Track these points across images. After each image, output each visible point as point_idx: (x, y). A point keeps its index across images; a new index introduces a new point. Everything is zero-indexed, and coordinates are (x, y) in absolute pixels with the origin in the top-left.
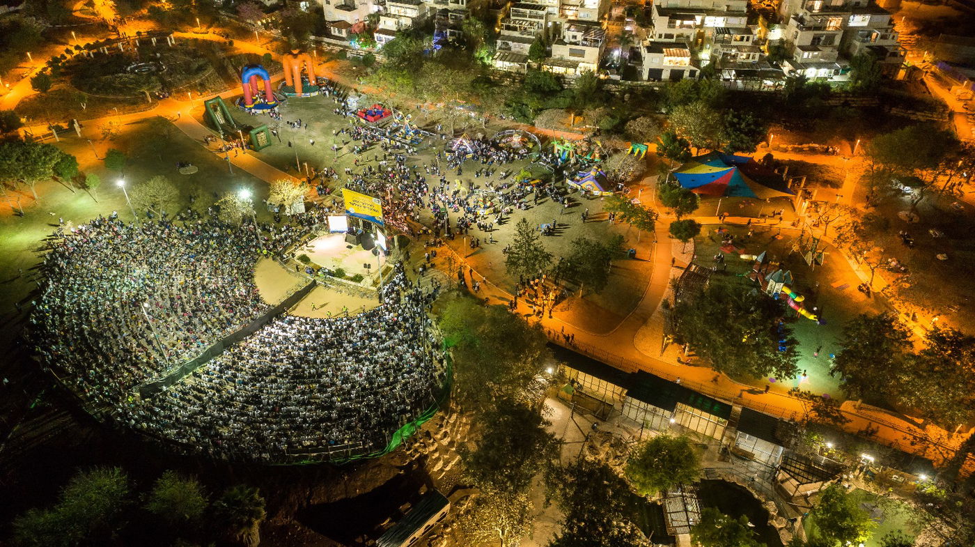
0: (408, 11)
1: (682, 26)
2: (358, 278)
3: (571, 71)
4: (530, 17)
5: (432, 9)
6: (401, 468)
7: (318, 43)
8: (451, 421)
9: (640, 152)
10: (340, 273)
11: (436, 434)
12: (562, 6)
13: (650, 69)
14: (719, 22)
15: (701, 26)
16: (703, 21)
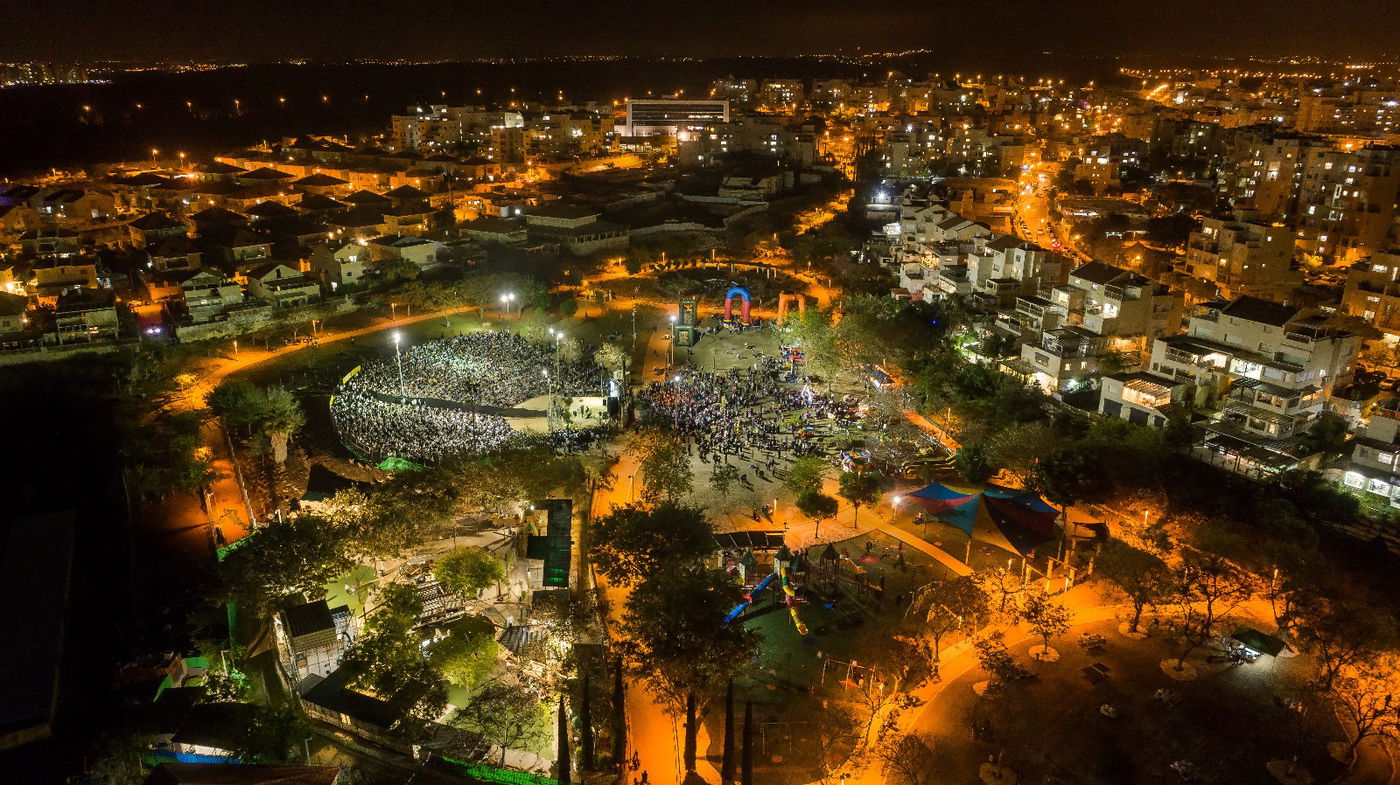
0: (950, 287)
1: (1200, 364)
4: (1032, 312)
5: (972, 289)
12: (1077, 310)
13: (1105, 399)
14: (1254, 372)
15: (1225, 370)
16: (1228, 364)
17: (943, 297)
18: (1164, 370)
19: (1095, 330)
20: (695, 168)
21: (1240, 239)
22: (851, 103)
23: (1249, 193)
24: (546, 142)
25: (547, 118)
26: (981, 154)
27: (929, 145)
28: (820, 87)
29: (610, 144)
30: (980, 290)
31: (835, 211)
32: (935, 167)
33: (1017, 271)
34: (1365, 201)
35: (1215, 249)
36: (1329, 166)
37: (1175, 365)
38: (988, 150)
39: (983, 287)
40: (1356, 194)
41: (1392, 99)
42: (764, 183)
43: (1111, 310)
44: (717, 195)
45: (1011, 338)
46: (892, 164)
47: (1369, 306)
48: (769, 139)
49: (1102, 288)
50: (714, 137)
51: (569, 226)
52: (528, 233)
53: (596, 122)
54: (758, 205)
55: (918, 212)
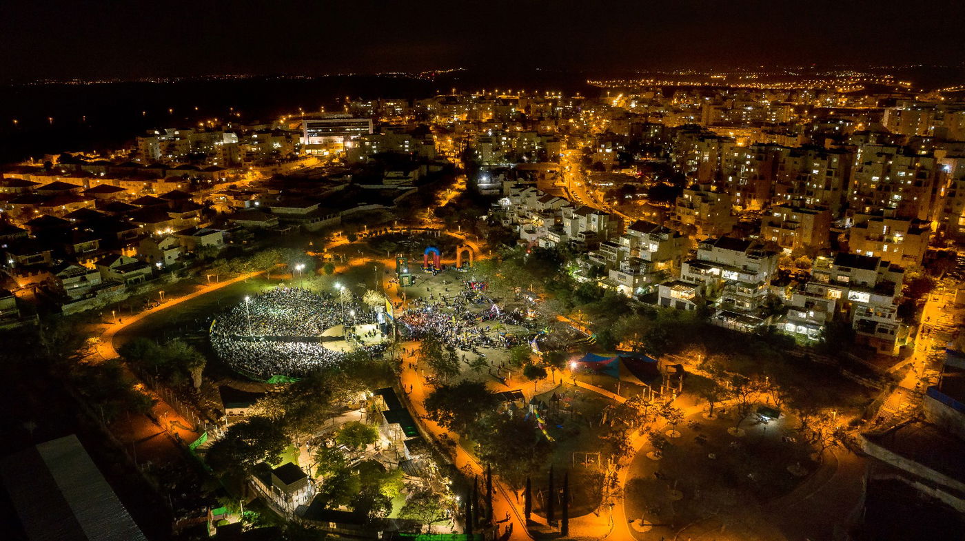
0: (555, 238)
2: (361, 342)
3: (612, 288)
4: (610, 251)
5: (568, 239)
10: (358, 338)
12: (635, 248)
13: (662, 298)
14: (734, 276)
15: (719, 276)
16: (721, 273)
17: (552, 245)
18: (689, 279)
19: (647, 259)
20: (359, 165)
21: (704, 201)
22: (444, 115)
23: (694, 169)
24: (257, 153)
25: (256, 136)
26: (534, 147)
27: (503, 143)
28: (419, 104)
29: (298, 151)
30: (573, 238)
31: (458, 190)
32: (509, 157)
33: (594, 227)
34: (758, 174)
35: (691, 206)
36: (736, 154)
37: (694, 276)
38: (538, 145)
39: (576, 237)
40: (752, 170)
41: (749, 106)
42: (411, 174)
43: (654, 248)
44: (382, 184)
45: (602, 267)
47: (775, 234)
48: (404, 144)
49: (647, 235)
50: (367, 144)
51: (302, 213)
52: (279, 220)
53: (288, 137)
54: (411, 189)
55: (521, 191)
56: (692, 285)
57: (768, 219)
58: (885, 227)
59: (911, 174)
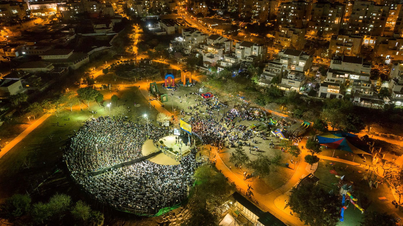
0: (232, 60)
1: (339, 77)
2: (176, 153)
3: (288, 89)
4: (276, 67)
5: (241, 61)
6: (159, 224)
7: (198, 68)
8: (185, 212)
9: (307, 125)
10: (171, 150)
11: (177, 215)
12: (290, 64)
13: (320, 93)
14: (357, 77)
15: (349, 78)
16: (349, 76)
17: (230, 64)
18: (331, 80)
19: (301, 71)
21: (294, 33)
24: (4, 17)
29: (29, 14)
30: (244, 60)
31: (139, 33)
33: (255, 53)
35: (287, 36)
37: (335, 79)
42: (110, 25)
43: (302, 64)
44: (96, 33)
46: (138, 13)
48: (93, 7)
49: (298, 57)
50: (72, 8)
51: (64, 58)
52: (53, 65)
53: (21, 6)
54: (115, 35)
55: (191, 33)
56: (333, 83)
57: (335, 42)
58: (397, 43)
59: (379, 15)
